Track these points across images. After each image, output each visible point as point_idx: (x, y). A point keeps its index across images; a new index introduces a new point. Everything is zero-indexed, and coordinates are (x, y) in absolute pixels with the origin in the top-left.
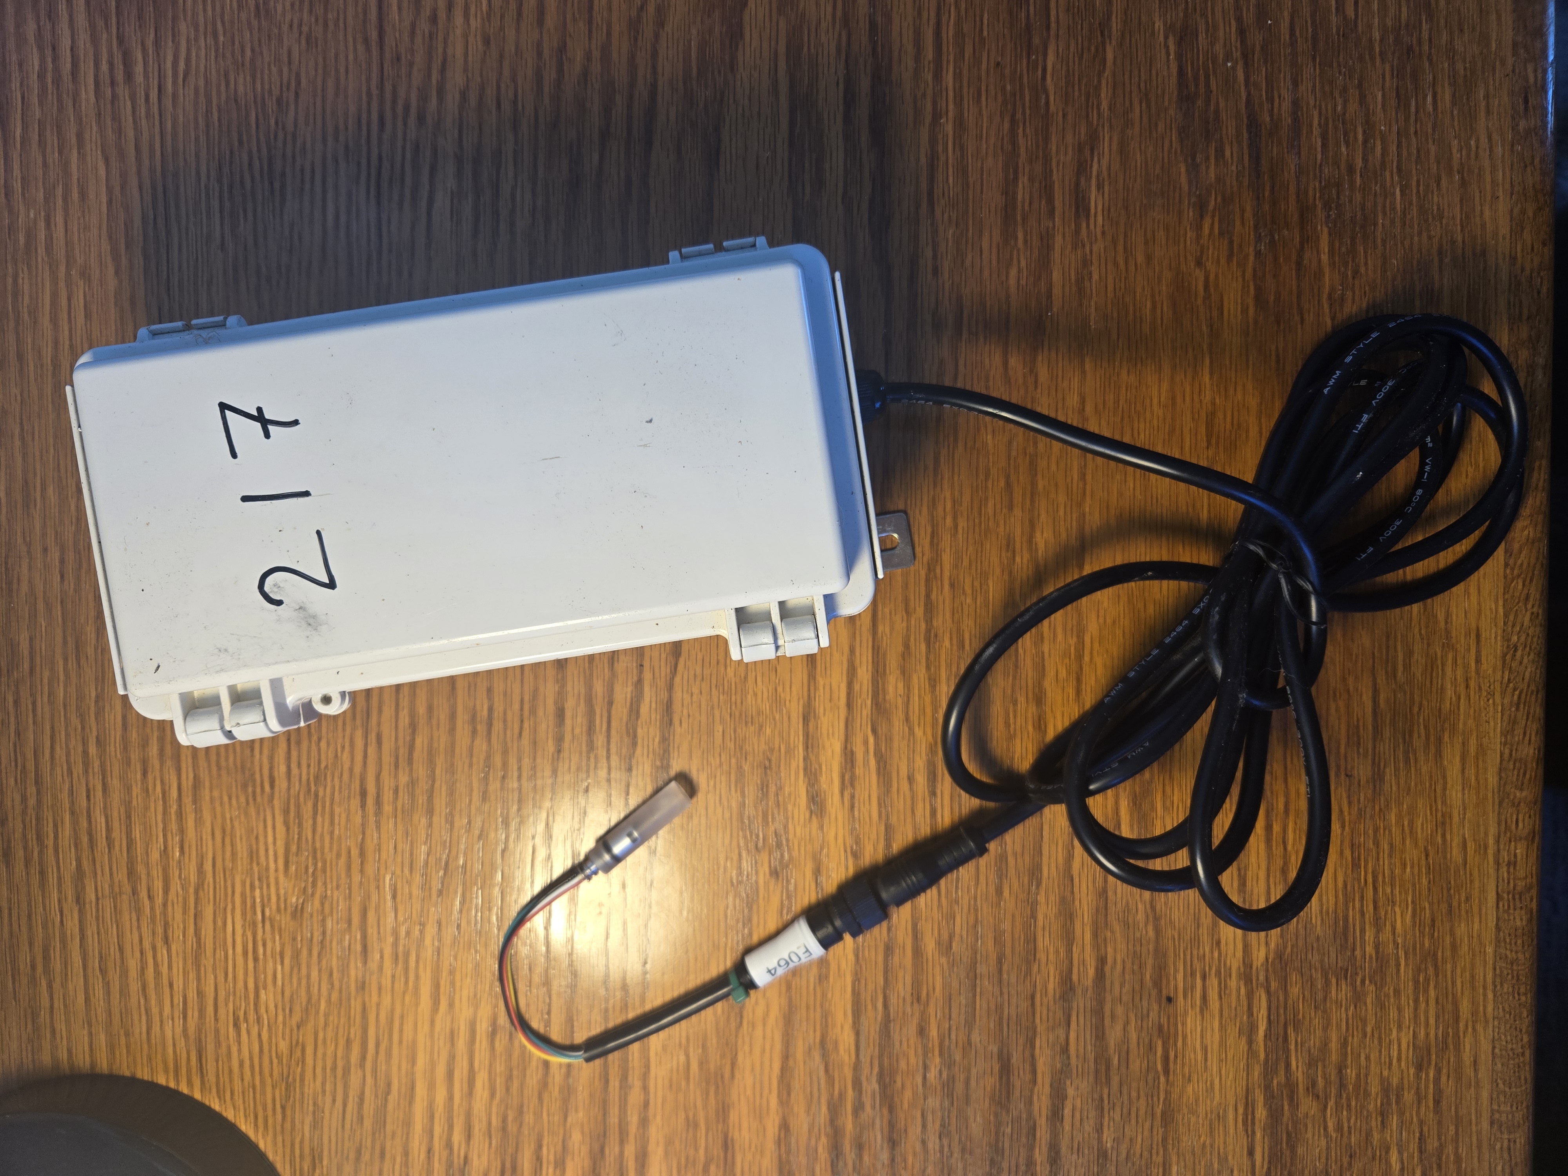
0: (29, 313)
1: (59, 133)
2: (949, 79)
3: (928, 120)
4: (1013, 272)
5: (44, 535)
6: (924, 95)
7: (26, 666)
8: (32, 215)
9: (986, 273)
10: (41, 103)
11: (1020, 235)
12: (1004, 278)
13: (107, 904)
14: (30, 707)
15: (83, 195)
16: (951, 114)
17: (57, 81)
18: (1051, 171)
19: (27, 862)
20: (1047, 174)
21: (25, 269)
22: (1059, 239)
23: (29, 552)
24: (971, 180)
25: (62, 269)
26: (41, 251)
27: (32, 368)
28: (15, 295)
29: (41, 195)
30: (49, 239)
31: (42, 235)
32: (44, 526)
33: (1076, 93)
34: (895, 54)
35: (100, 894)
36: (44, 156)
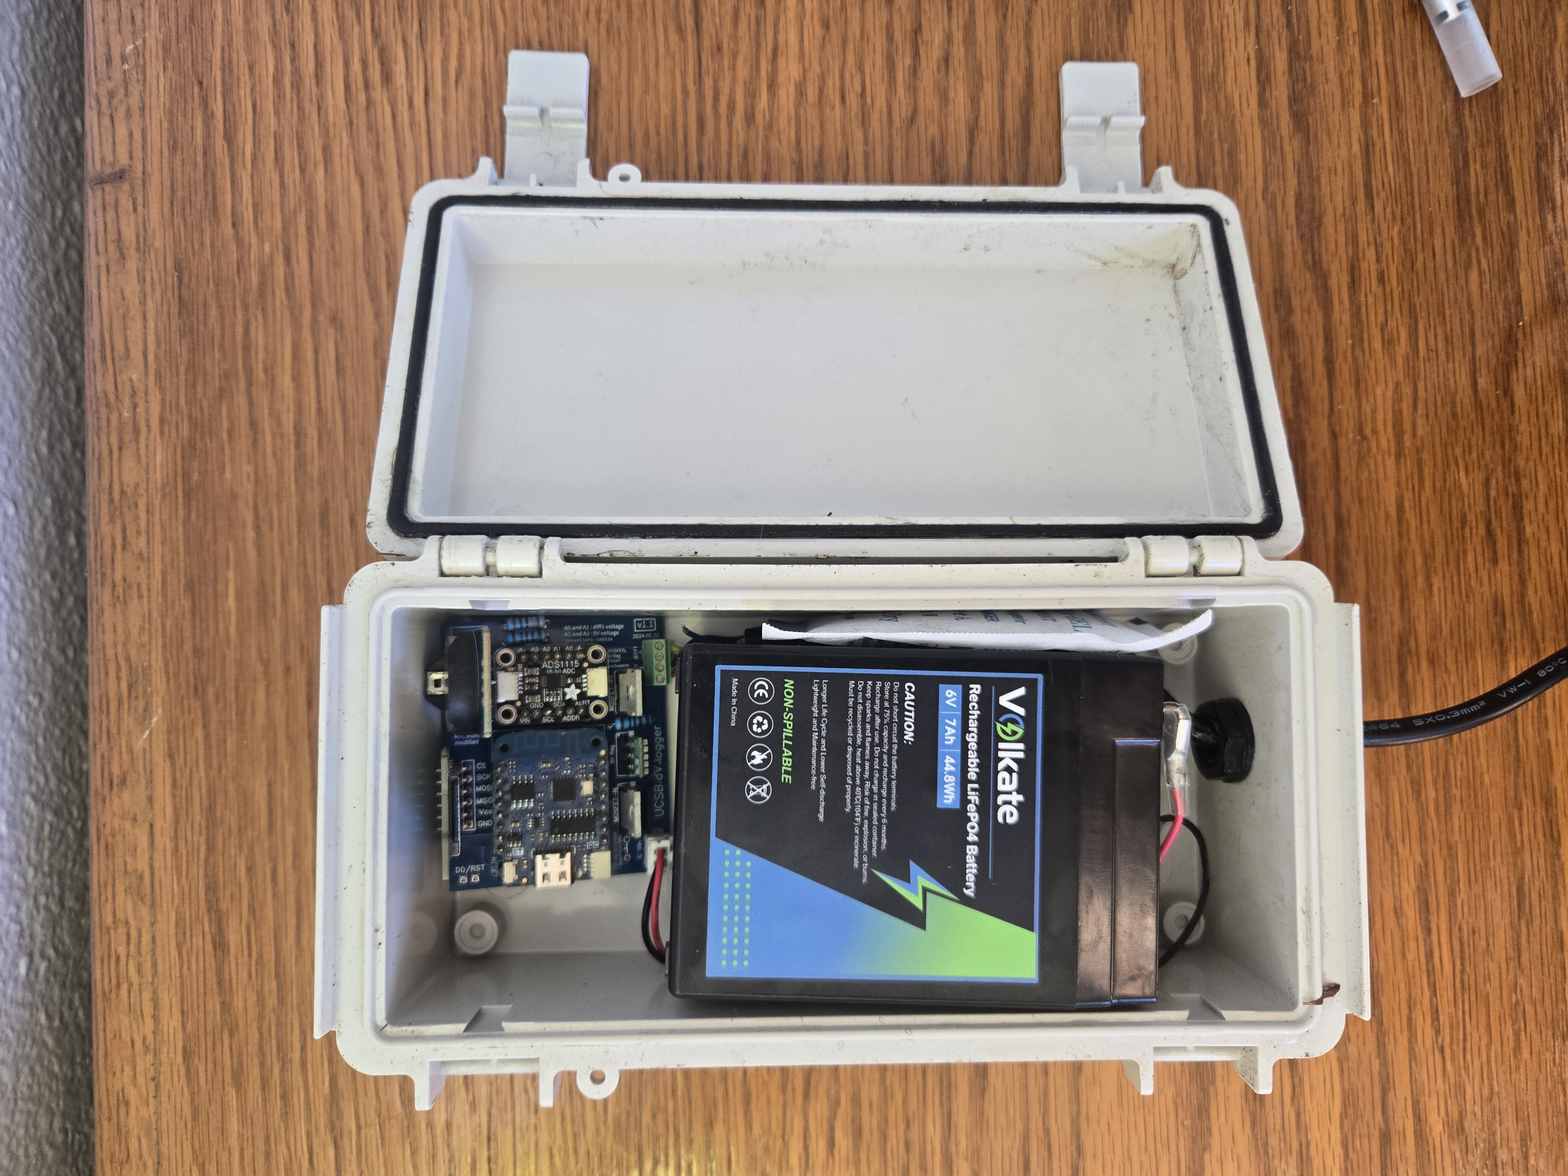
0: (266, 370)
1: (300, 147)
2: (1378, 53)
3: (1358, 100)
4: (1474, 275)
5: (285, 652)
6: (1351, 72)
7: (264, 822)
8: (267, 248)
9: (1442, 277)
10: (277, 112)
11: (1478, 231)
12: (1462, 282)
13: (372, 1133)
14: (269, 875)
15: (332, 223)
16: (1384, 93)
17: (297, 85)
18: (1507, 156)
19: (265, 1084)
20: (1503, 160)
21: (260, 316)
22: (1523, 236)
23: (266, 673)
24: (1414, 169)
25: (307, 315)
26: (280, 293)
27: (269, 439)
28: (247, 348)
29: (278, 225)
30: (290, 278)
31: (280, 271)
32: (286, 640)
33: (1527, 66)
34: (1314, 25)
35: (362, 1122)
36: (282, 177)
